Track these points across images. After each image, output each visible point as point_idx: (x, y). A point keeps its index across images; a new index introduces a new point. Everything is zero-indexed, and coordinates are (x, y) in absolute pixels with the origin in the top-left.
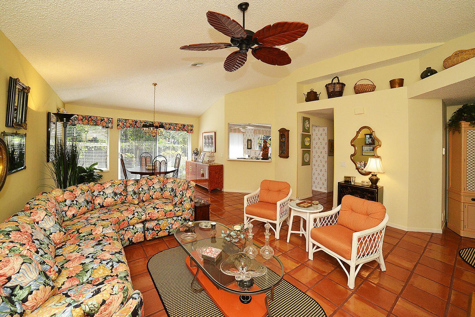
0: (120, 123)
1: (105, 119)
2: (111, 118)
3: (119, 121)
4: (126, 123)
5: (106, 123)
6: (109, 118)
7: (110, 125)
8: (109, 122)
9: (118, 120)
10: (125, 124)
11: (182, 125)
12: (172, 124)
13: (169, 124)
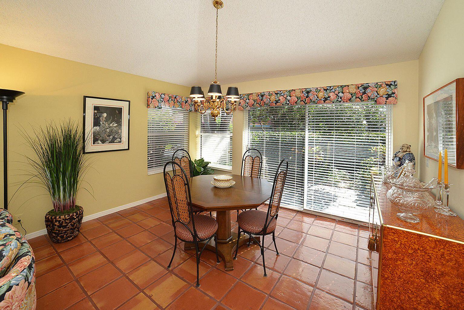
0: (241, 101)
10: (248, 101)
11: (358, 87)
12: (331, 88)
13: (325, 90)
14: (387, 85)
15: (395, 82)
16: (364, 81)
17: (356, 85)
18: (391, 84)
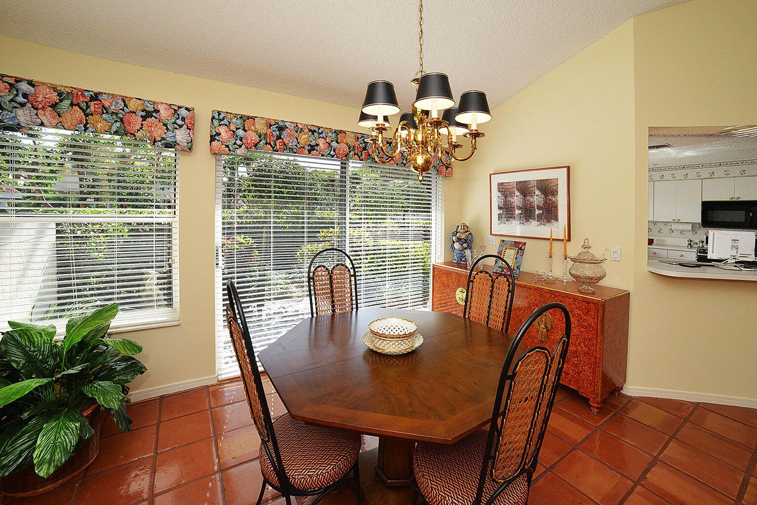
0: (222, 130)
1: (161, 108)
2: (187, 109)
3: (216, 122)
4: (245, 131)
5: (165, 125)
6: (179, 107)
7: (181, 136)
8: (179, 122)
9: (213, 118)
10: (240, 132)
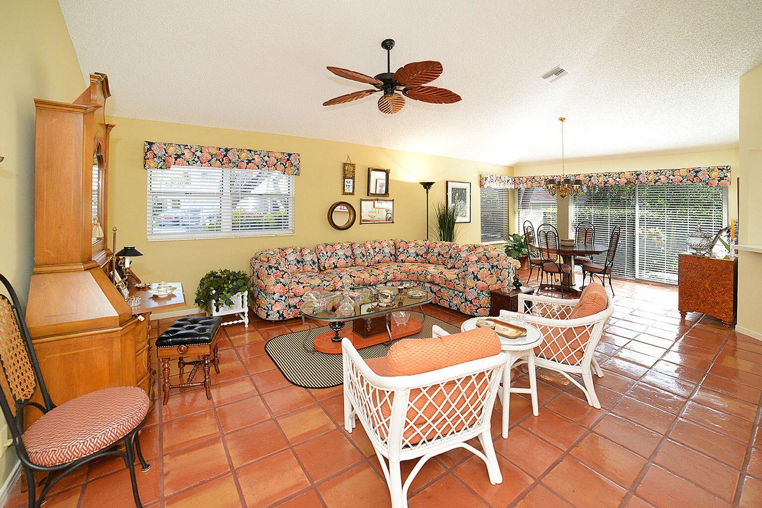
11: (690, 171)
12: (662, 172)
13: (655, 173)
14: (719, 169)
15: (727, 167)
16: (695, 165)
17: (688, 169)
18: (723, 169)
